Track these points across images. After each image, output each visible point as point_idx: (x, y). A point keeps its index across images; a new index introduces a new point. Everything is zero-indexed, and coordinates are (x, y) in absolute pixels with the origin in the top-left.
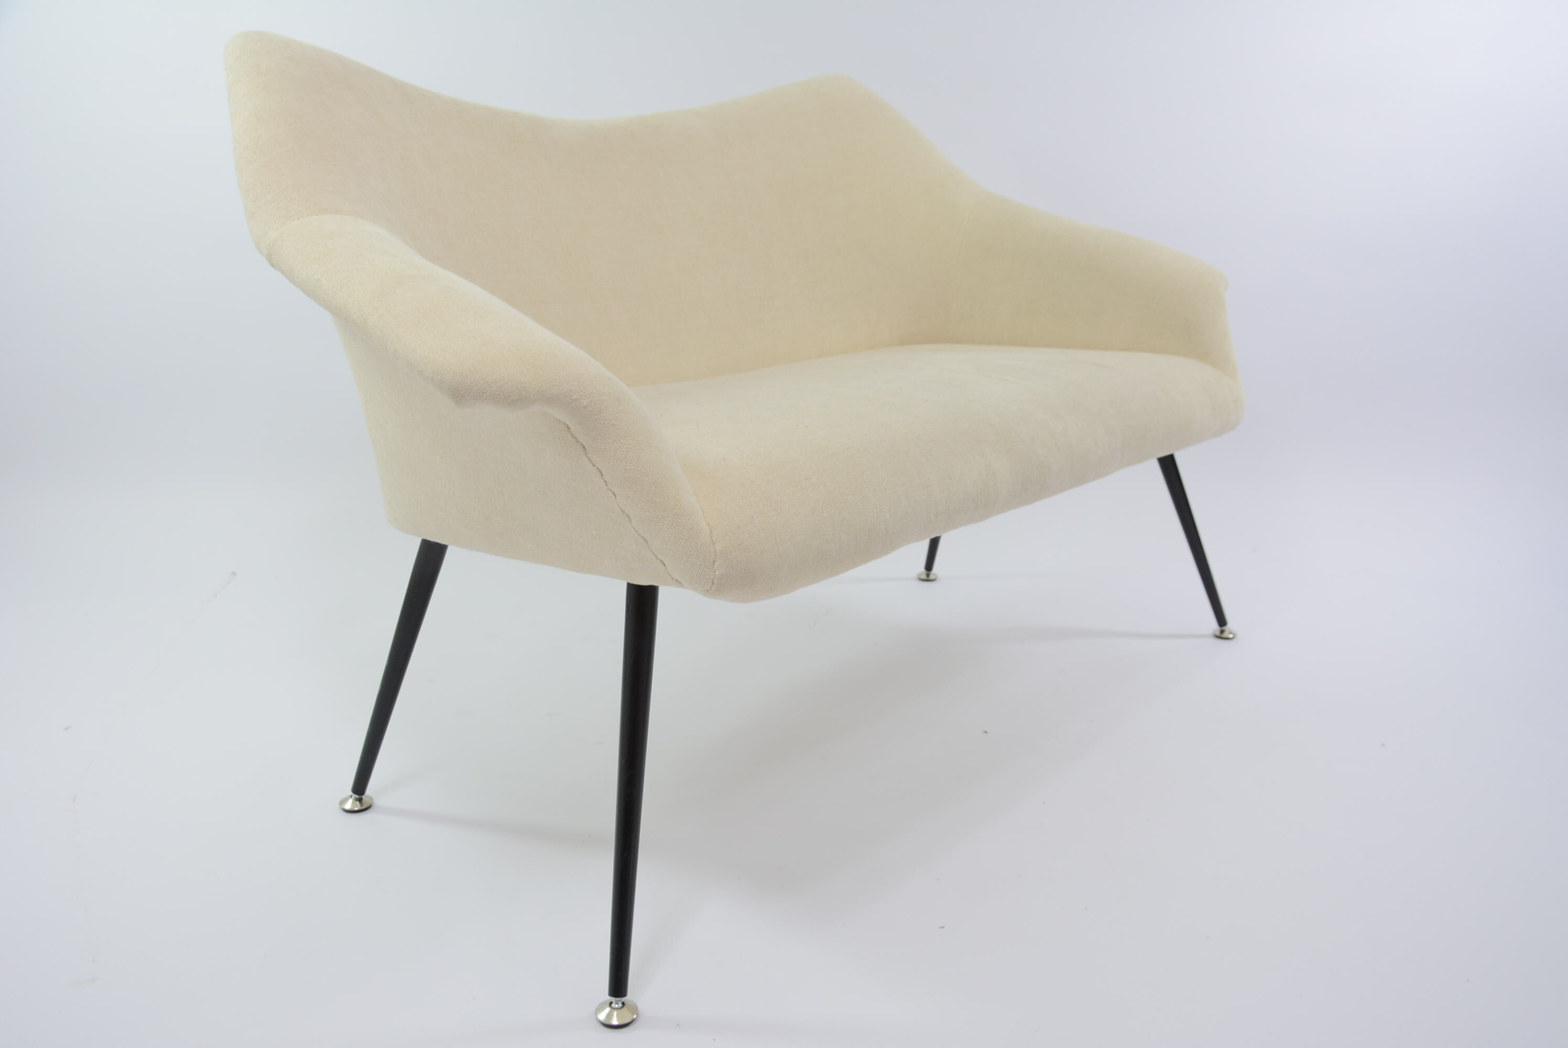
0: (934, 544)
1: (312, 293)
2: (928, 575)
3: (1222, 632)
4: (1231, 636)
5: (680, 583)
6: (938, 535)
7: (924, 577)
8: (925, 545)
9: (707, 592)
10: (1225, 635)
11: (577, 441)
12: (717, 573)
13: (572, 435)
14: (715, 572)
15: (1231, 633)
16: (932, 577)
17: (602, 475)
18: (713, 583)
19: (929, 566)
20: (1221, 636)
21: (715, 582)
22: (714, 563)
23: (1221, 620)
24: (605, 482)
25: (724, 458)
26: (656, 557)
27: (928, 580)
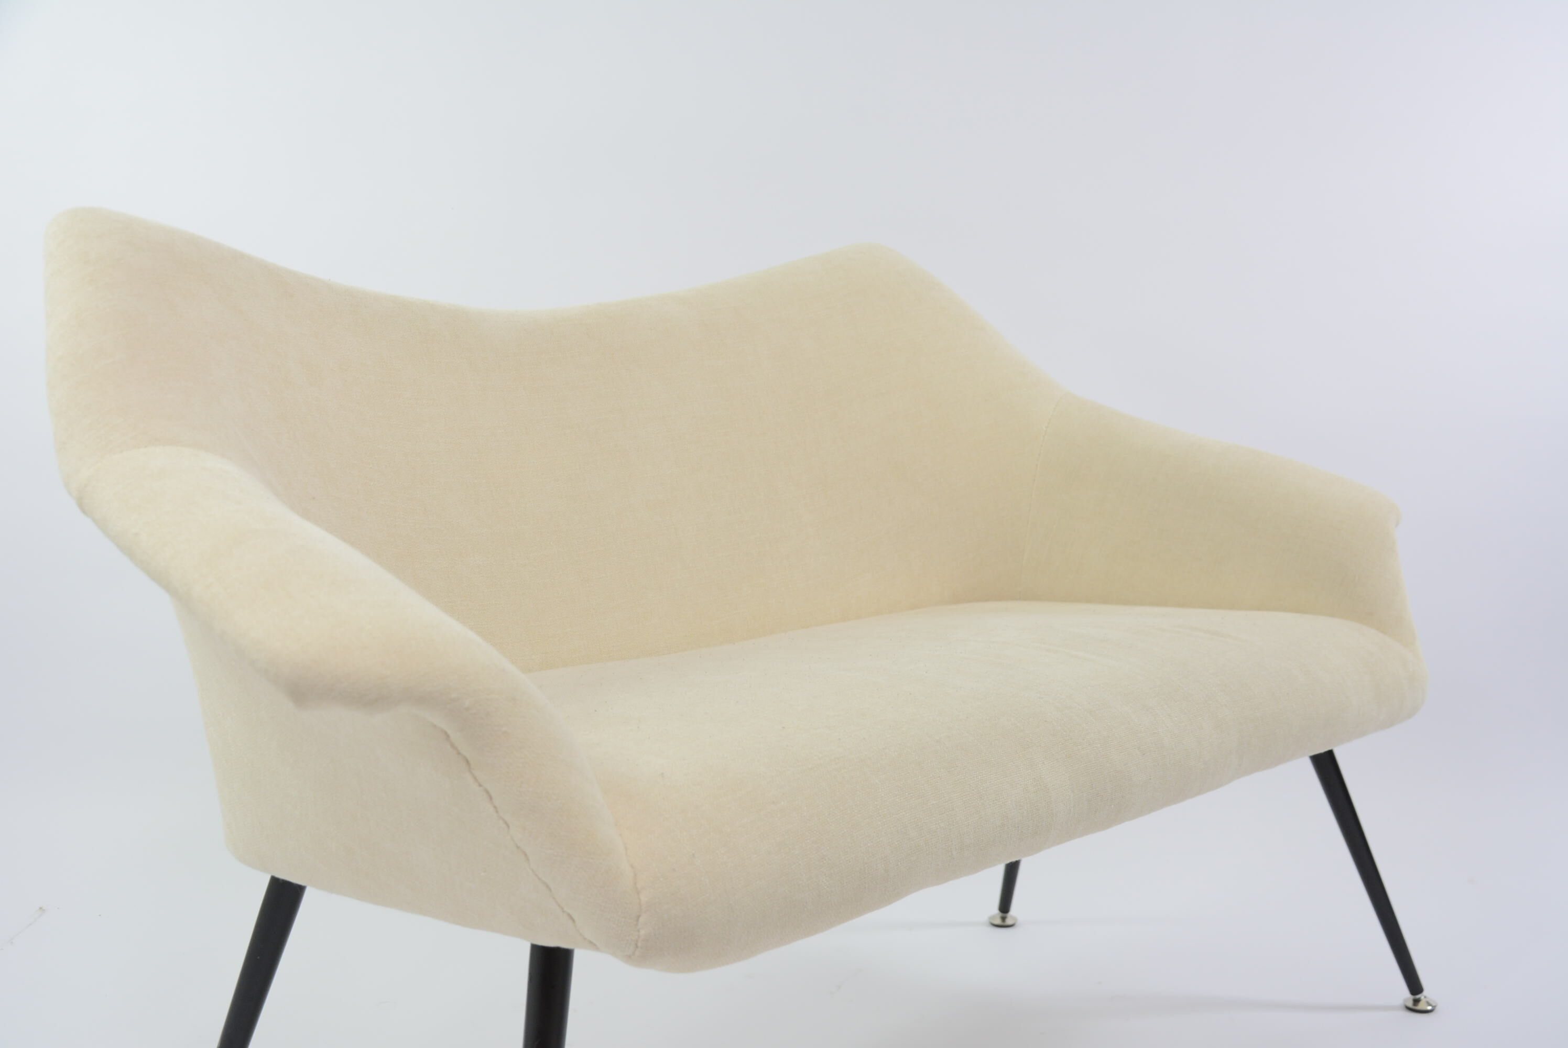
0: (1012, 871)
1: (128, 551)
2: (1004, 919)
3: (1416, 1002)
4: (1429, 1008)
5: (595, 945)
6: (1014, 860)
7: (998, 921)
8: (997, 874)
9: (629, 959)
10: (1421, 1006)
11: (459, 753)
12: (642, 932)
13: (453, 746)
14: (639, 931)
15: (1429, 1004)
16: (1009, 921)
17: (491, 798)
18: (637, 946)
19: (1005, 905)
20: (1414, 1008)
21: (639, 944)
22: (638, 920)
23: (1414, 984)
24: (495, 807)
25: (662, 774)
26: (562, 909)
27: (1003, 925)
